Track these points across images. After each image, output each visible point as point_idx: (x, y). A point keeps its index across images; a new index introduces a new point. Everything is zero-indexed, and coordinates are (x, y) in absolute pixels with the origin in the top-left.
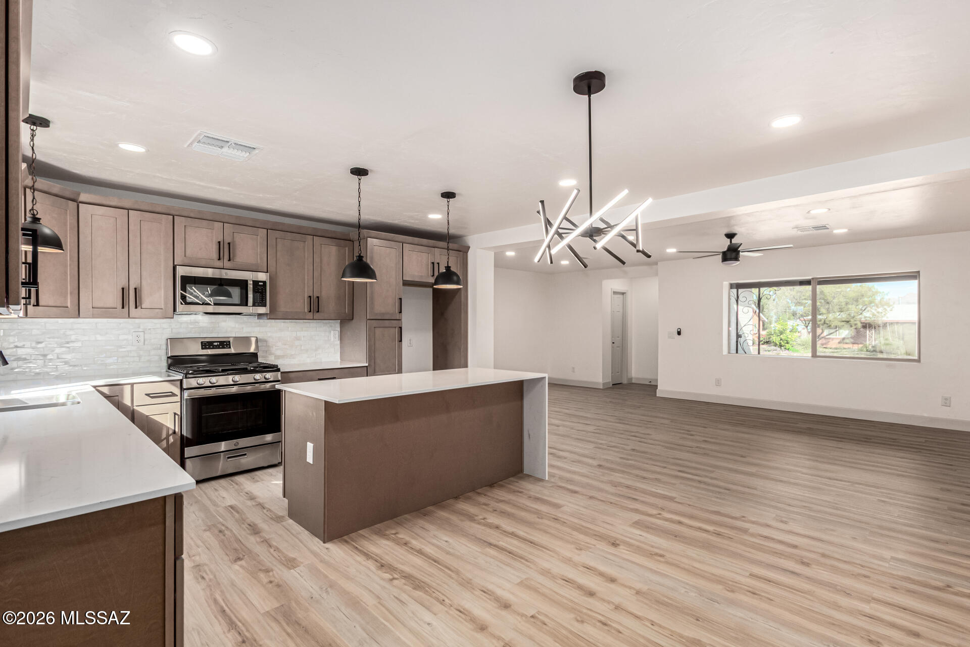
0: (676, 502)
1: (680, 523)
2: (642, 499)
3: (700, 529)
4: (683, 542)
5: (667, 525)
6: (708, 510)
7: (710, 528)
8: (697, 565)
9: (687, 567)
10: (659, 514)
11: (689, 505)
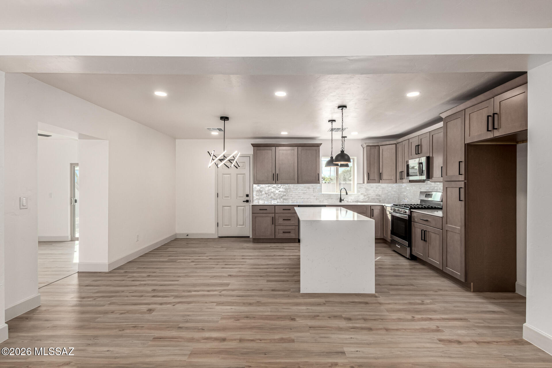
0: (215, 303)
1: (208, 291)
2: (234, 298)
3: (198, 291)
4: (205, 283)
5: (214, 288)
6: (195, 303)
7: (193, 293)
8: (197, 278)
9: (202, 277)
10: (220, 292)
11: (206, 303)
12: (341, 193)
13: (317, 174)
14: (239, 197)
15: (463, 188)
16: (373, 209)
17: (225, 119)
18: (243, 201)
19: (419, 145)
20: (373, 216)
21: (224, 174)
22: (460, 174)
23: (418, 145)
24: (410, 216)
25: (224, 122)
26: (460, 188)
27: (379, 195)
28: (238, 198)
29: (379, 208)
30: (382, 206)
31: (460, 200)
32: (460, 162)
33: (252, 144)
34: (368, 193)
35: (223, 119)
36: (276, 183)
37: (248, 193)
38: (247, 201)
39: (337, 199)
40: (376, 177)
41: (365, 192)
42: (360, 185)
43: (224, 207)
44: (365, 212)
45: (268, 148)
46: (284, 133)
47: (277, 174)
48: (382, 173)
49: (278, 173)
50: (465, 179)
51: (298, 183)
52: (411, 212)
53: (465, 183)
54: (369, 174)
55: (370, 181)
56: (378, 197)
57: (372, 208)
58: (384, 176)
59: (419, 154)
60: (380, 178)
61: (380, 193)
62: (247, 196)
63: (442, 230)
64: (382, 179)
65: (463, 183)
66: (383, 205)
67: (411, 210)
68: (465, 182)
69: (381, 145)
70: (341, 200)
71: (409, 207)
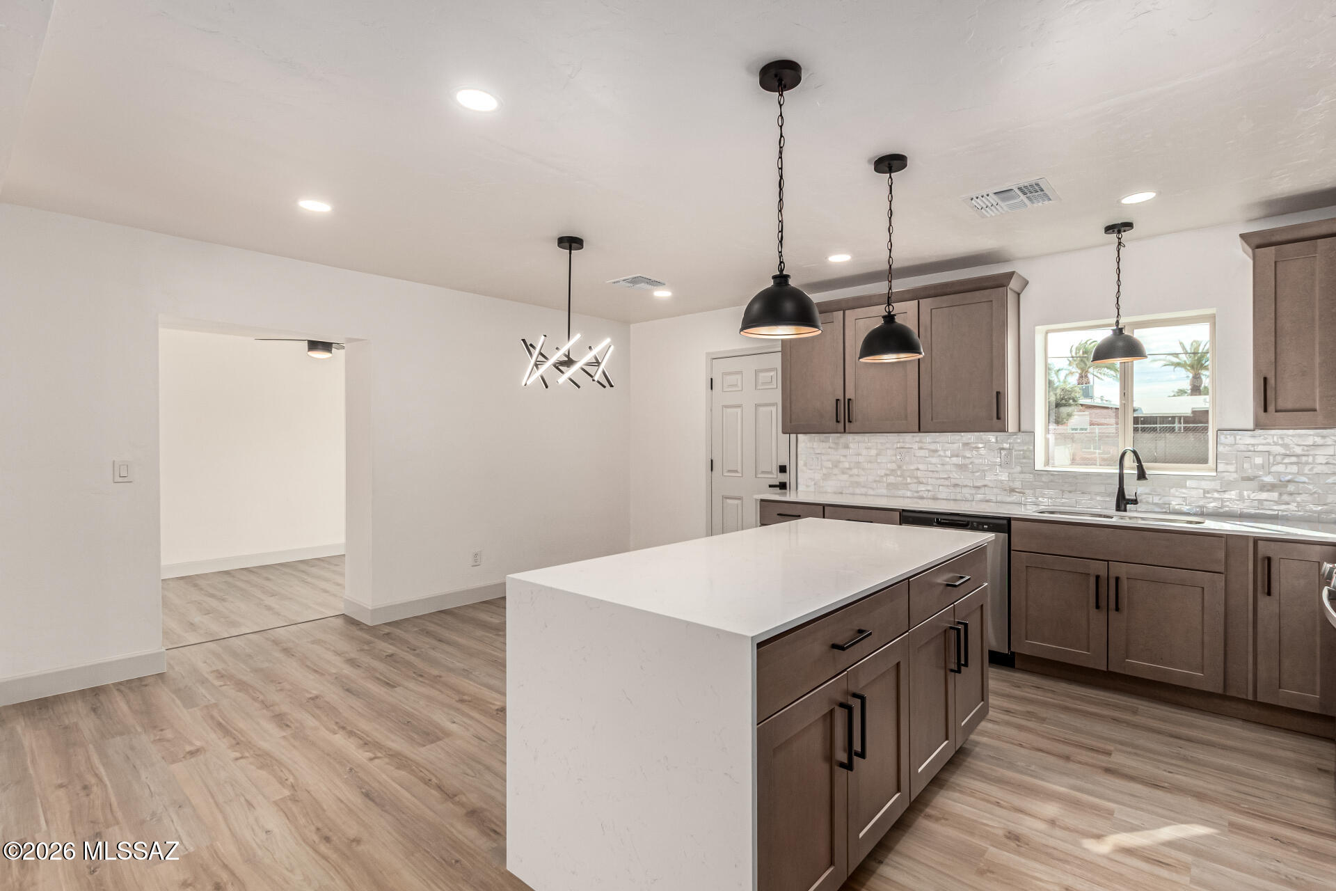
12: (1125, 471)
14: (763, 472)
17: (571, 243)
18: (770, 486)
21: (727, 407)
28: (759, 476)
35: (567, 245)
36: (847, 431)
37: (784, 462)
38: (783, 486)
43: (727, 498)
51: (920, 431)
62: (783, 469)
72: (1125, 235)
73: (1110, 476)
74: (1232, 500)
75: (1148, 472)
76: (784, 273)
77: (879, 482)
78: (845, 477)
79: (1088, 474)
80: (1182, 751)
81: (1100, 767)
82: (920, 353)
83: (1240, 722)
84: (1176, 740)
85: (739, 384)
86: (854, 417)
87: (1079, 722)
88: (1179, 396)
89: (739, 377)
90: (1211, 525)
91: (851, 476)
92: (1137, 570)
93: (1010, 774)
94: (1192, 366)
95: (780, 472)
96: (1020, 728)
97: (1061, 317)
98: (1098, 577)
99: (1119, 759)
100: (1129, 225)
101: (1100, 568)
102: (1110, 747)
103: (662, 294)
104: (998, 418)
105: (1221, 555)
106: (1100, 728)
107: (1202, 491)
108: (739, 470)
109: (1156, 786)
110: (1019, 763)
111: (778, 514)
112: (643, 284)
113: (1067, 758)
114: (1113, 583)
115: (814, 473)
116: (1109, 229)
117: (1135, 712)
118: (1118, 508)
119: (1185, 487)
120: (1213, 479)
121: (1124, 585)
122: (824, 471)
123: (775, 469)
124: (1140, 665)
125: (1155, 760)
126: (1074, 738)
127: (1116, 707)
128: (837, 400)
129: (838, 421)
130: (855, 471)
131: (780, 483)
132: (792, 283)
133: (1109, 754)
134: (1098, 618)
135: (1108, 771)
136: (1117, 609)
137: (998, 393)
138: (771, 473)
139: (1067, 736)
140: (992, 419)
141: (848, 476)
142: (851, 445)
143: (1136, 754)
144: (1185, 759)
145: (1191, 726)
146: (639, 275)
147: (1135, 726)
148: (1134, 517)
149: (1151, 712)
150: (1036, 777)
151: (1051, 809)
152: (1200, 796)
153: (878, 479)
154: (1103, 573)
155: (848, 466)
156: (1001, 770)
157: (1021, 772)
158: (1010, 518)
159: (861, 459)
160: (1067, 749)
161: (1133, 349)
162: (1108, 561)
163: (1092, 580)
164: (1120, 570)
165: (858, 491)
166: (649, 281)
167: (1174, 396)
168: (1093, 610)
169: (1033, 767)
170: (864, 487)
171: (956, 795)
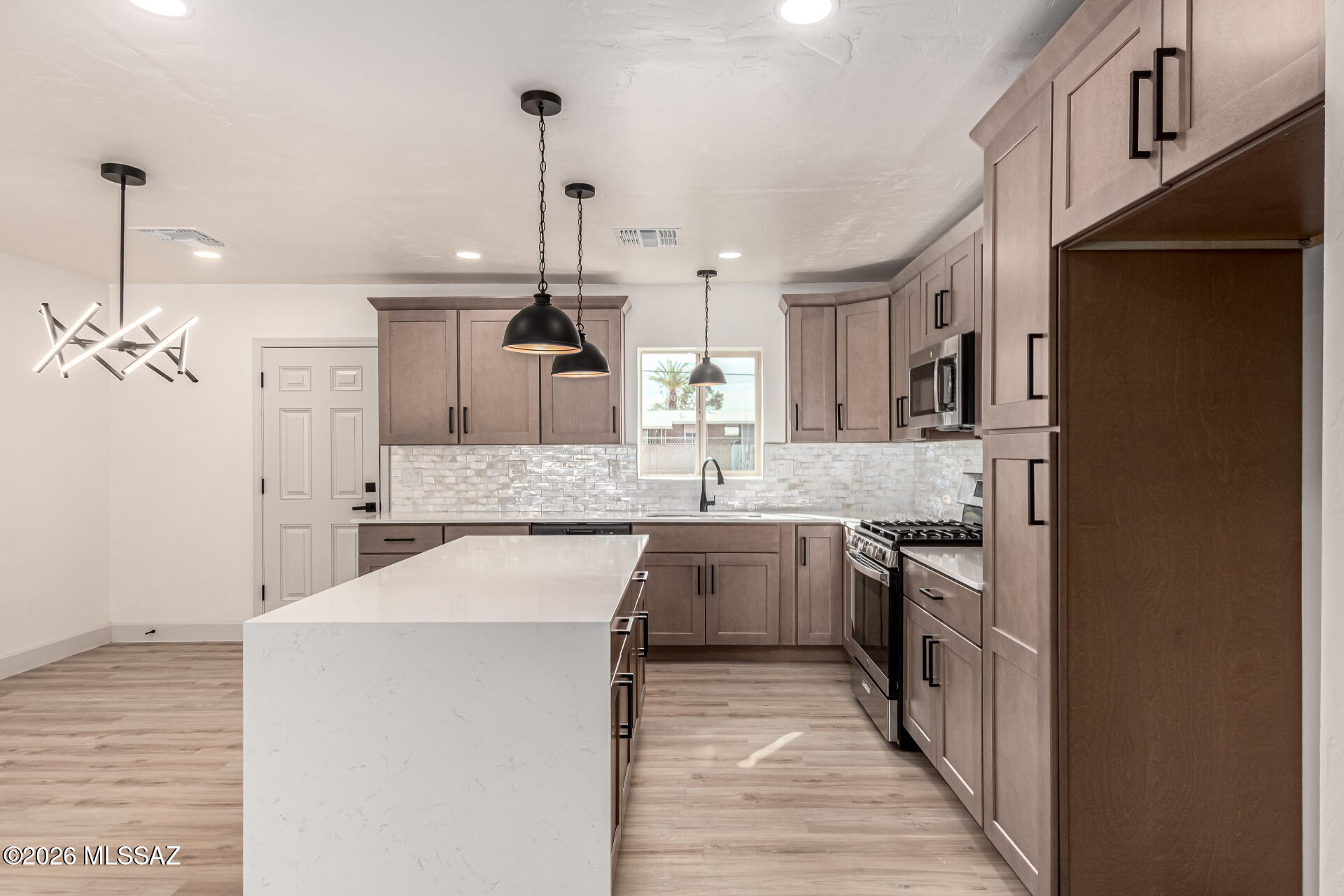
12: (707, 478)
13: (611, 409)
14: (342, 492)
15: (1046, 462)
16: (804, 538)
18: (355, 509)
19: (946, 291)
20: (804, 564)
21: (286, 411)
22: (1032, 396)
23: (942, 292)
24: (897, 574)
25: (123, 189)
26: (1032, 463)
27: (845, 484)
29: (828, 531)
30: (839, 524)
31: (1033, 522)
32: (1032, 337)
33: (372, 301)
34: (804, 478)
35: (118, 176)
36: (462, 442)
38: (371, 508)
39: (694, 498)
40: (825, 419)
41: (795, 475)
42: (776, 447)
44: (777, 549)
45: (431, 314)
46: (469, 257)
47: (465, 409)
48: (844, 404)
49: (468, 406)
50: (1054, 420)
52: (901, 557)
53: (1053, 437)
54: (800, 407)
55: (805, 432)
56: (842, 493)
57: (803, 532)
58: (854, 417)
59: (947, 325)
60: (839, 425)
61: (847, 477)
62: (370, 488)
63: (981, 647)
64: (845, 428)
65: (1045, 437)
66: (842, 520)
67: (904, 550)
68: (1052, 434)
69: (841, 304)
70: (705, 504)
71: (896, 535)
72: (712, 279)
73: (695, 482)
74: (777, 496)
75: (725, 478)
76: (546, 292)
77: (490, 497)
78: (451, 493)
79: (678, 482)
80: (766, 690)
81: (724, 715)
82: (608, 372)
83: (788, 664)
84: (760, 685)
85: (307, 383)
86: (469, 429)
87: (698, 688)
88: (655, 409)
89: (305, 373)
90: (766, 517)
91: (458, 492)
92: (725, 557)
93: (671, 738)
94: (669, 383)
95: (367, 491)
96: (662, 703)
97: (658, 342)
98: (699, 567)
99: (734, 706)
100: (713, 273)
101: (699, 560)
102: (725, 700)
103: (207, 255)
104: (614, 431)
105: (777, 539)
106: (712, 689)
107: (754, 492)
108: (307, 490)
109: (762, 716)
110: (675, 728)
111: (385, 540)
112: (191, 240)
113: (703, 715)
114: (709, 570)
115: (413, 490)
116: (700, 273)
117: (728, 672)
118: (702, 510)
119: (745, 489)
120: (761, 482)
121: (717, 570)
122: (426, 488)
123: (361, 488)
124: (727, 635)
125: (756, 700)
126: (701, 700)
127: (715, 672)
128: (451, 409)
129: (451, 432)
130: (463, 487)
131: (366, 504)
132: (553, 304)
133: (726, 704)
134: (698, 601)
135: (731, 715)
136: (713, 592)
137: (614, 408)
138: (354, 492)
139: (695, 700)
140: (608, 432)
141: (454, 492)
142: (458, 458)
143: (742, 700)
144: (770, 695)
145: (763, 673)
146: (195, 229)
147: (733, 682)
148: (712, 516)
149: (738, 670)
150: (690, 734)
151: (709, 751)
152: (788, 715)
153: (489, 494)
154: (702, 564)
155: (454, 481)
156: (665, 737)
157: (678, 734)
158: (631, 523)
159: (469, 473)
160: (702, 709)
161: (717, 377)
162: (705, 553)
163: (695, 570)
164: (714, 559)
165: (466, 508)
166: (202, 237)
167: (652, 410)
168: (696, 597)
169: (685, 728)
170: (473, 503)
171: (645, 763)
